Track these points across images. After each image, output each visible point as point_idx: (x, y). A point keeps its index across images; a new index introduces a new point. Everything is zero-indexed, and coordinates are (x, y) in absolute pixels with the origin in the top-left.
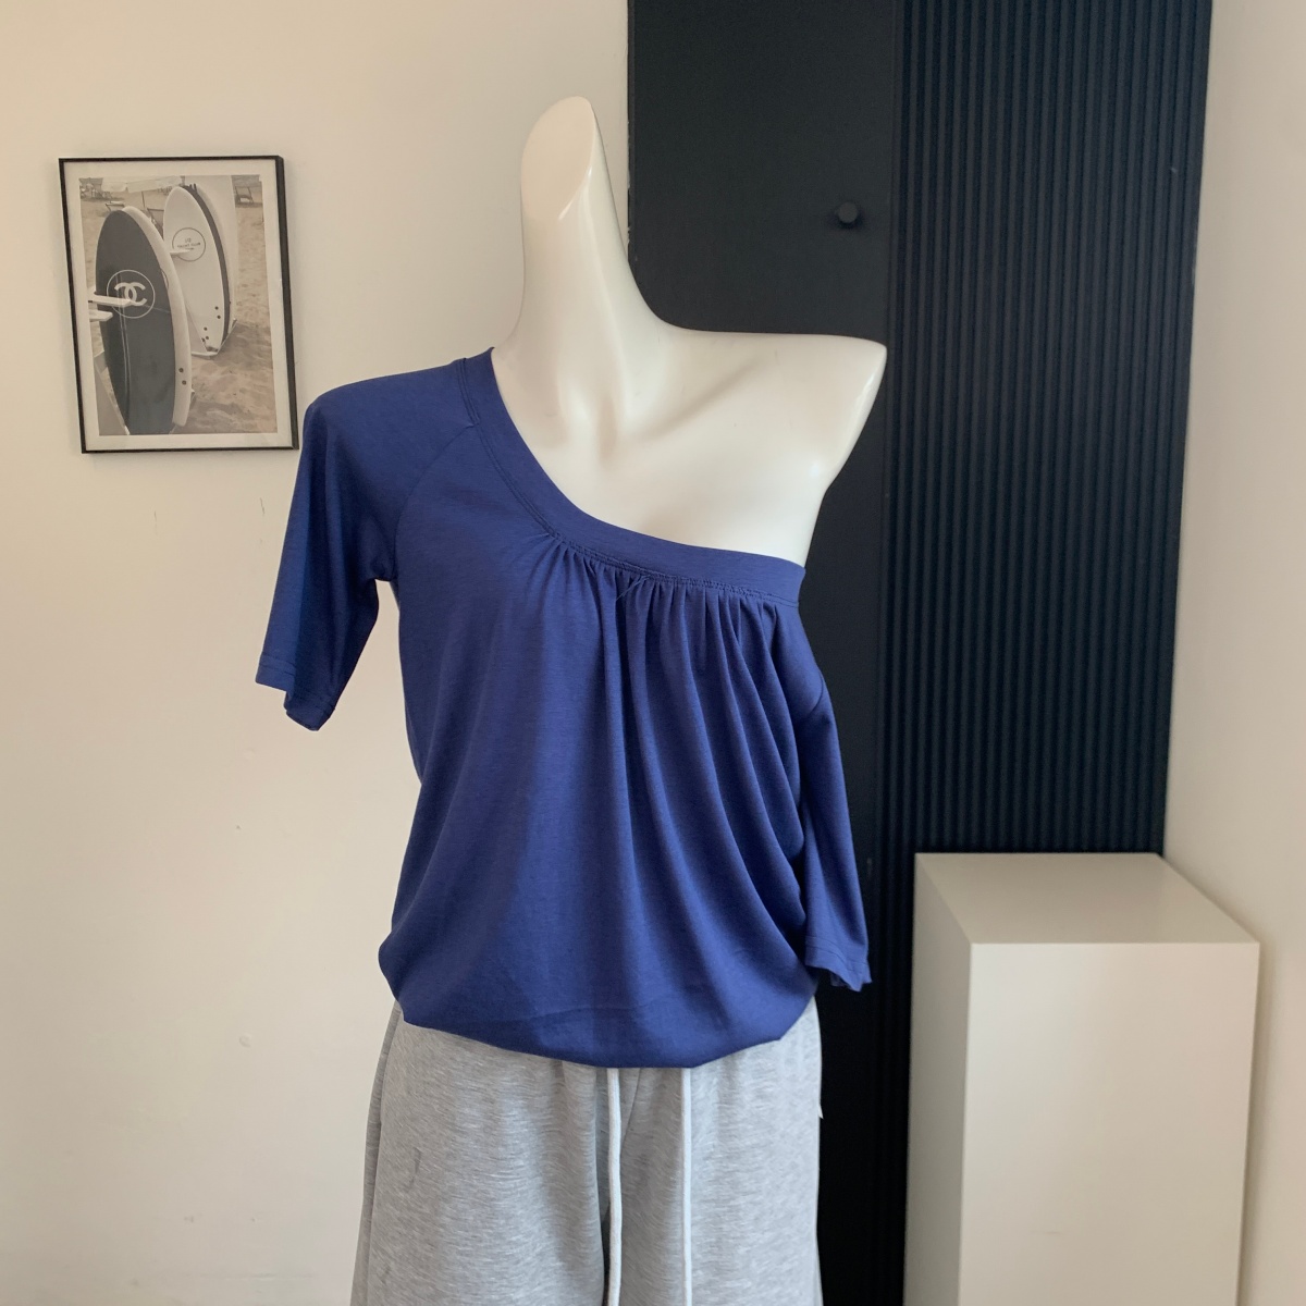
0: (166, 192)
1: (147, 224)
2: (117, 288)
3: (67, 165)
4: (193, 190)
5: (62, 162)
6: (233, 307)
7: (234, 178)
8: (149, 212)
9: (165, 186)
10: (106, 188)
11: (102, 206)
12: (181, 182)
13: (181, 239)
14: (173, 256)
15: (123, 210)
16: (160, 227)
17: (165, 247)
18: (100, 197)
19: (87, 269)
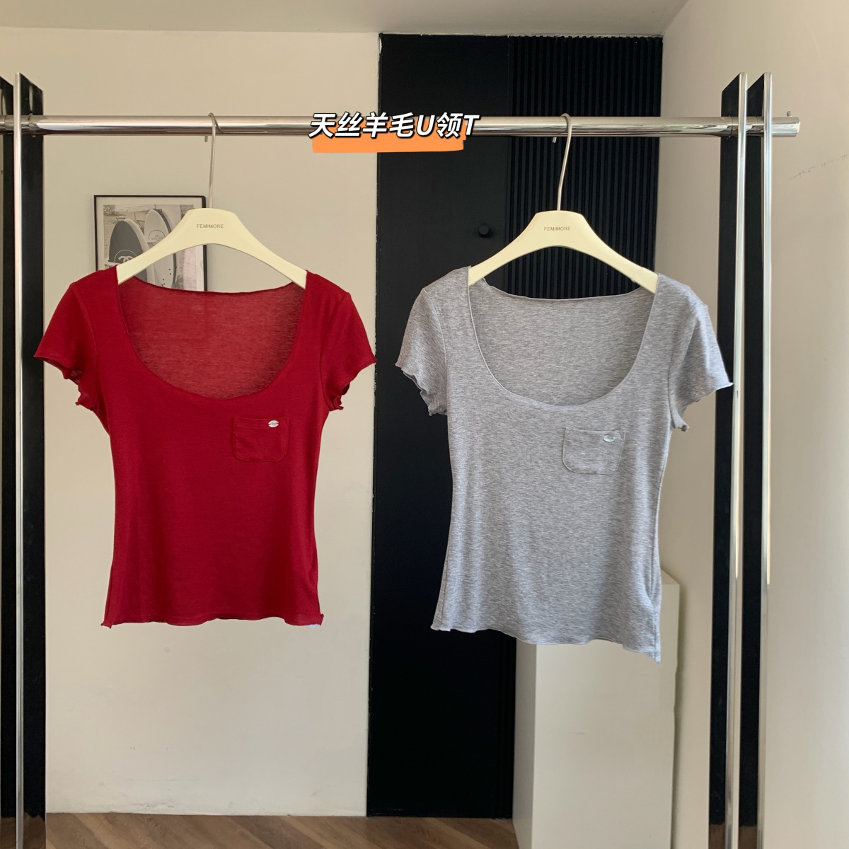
0: (147, 212)
1: (137, 227)
2: (120, 258)
3: (98, 199)
4: (160, 212)
5: (96, 197)
6: (178, 269)
7: (181, 206)
8: (138, 222)
9: (146, 209)
10: (115, 210)
11: (114, 219)
12: (154, 207)
13: (153, 235)
14: (149, 243)
15: (125, 220)
16: (142, 229)
17: (144, 239)
18: (113, 214)
19: (105, 249)
